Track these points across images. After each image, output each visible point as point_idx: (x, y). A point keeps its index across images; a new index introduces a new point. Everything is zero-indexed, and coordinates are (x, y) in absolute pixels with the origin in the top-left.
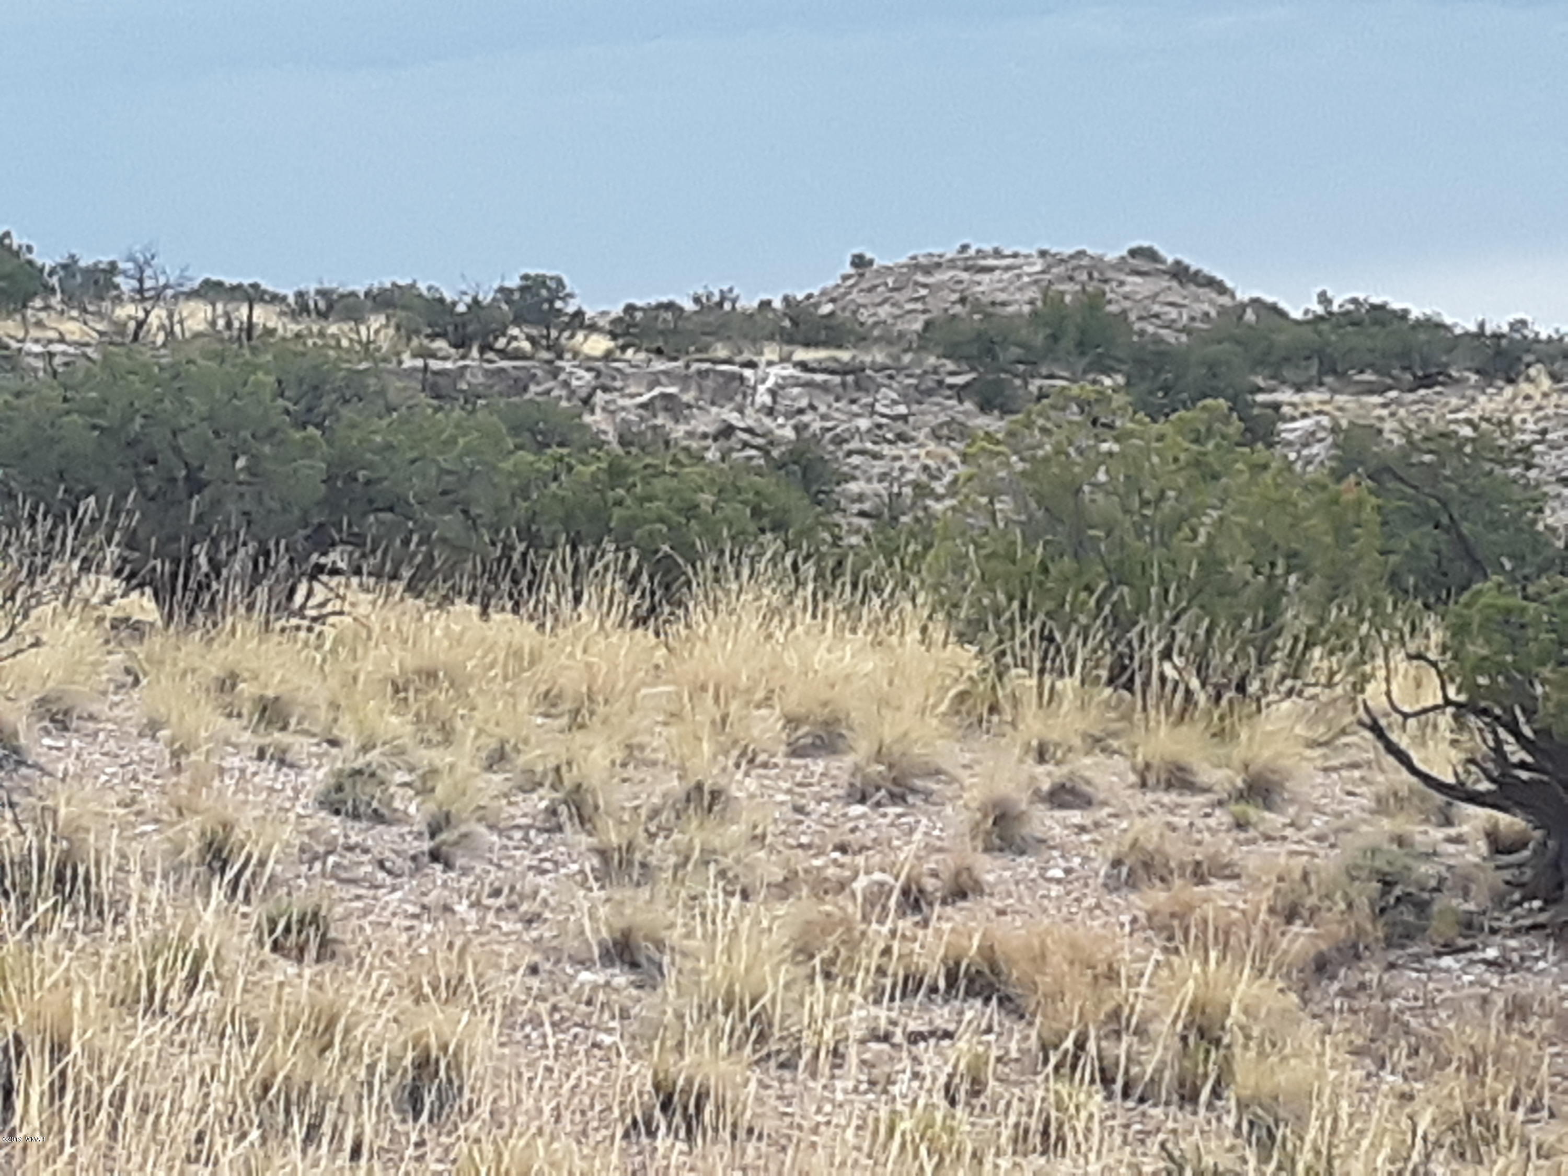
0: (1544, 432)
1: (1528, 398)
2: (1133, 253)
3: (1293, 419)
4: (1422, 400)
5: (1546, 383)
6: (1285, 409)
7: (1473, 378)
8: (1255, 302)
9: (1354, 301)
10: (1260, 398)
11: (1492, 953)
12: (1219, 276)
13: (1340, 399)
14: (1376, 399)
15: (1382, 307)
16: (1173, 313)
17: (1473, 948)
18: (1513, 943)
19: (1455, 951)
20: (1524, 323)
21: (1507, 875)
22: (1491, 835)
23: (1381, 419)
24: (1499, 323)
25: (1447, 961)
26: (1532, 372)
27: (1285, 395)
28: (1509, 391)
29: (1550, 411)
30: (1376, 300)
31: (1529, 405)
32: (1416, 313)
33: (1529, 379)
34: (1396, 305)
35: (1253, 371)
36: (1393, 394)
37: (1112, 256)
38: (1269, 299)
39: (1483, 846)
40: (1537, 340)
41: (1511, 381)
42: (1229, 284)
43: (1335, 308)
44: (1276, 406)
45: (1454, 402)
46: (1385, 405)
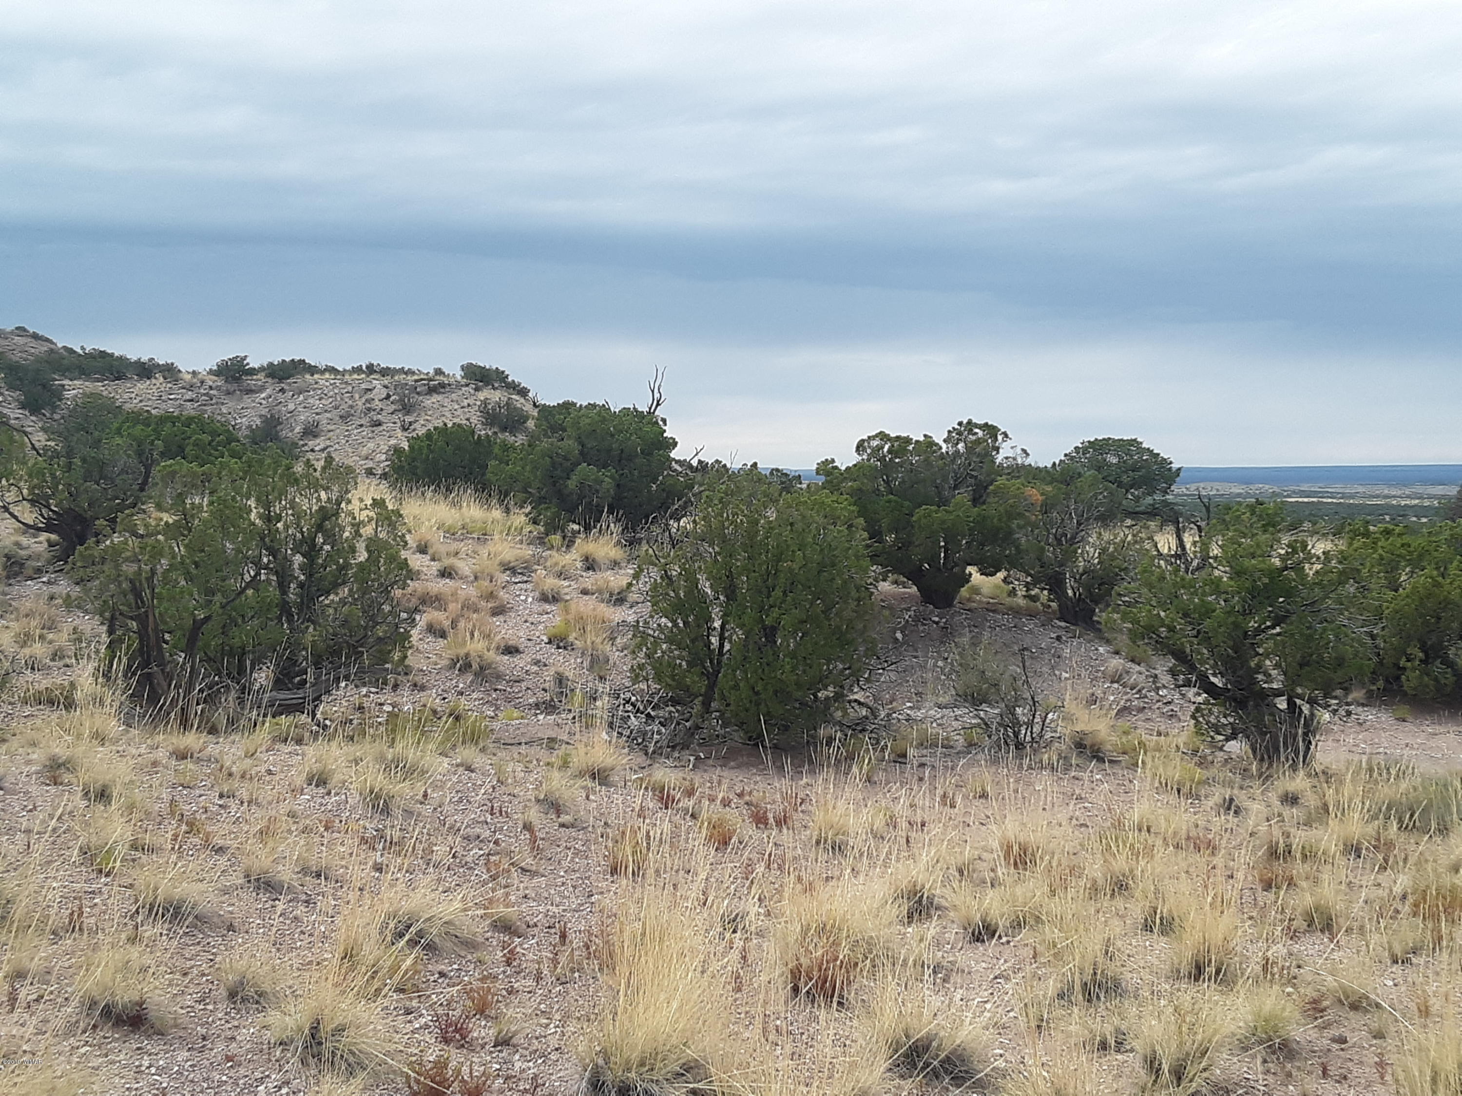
0: (161, 396)
1: (155, 385)
2: (17, 328)
3: (69, 390)
4: (117, 385)
5: (162, 379)
6: (67, 387)
7: (136, 377)
8: (64, 347)
9: (94, 349)
10: (57, 382)
11: (44, 579)
12: (51, 338)
13: (87, 383)
14: (100, 384)
15: (104, 352)
16: (33, 351)
17: (39, 578)
18: (52, 576)
19: (32, 579)
20: (153, 359)
21: (52, 553)
22: (48, 541)
23: (102, 391)
24: (145, 359)
25: (29, 582)
26: (157, 375)
27: (66, 382)
28: (148, 382)
29: (163, 389)
30: (102, 349)
31: (155, 387)
32: (116, 354)
33: (156, 378)
34: (109, 351)
35: (54, 373)
36: (106, 382)
37: (9, 329)
38: (70, 346)
39: (46, 545)
40: (158, 365)
41: (149, 378)
42: (55, 341)
43: (87, 352)
44: (63, 386)
45: (129, 385)
46: (103, 386)
